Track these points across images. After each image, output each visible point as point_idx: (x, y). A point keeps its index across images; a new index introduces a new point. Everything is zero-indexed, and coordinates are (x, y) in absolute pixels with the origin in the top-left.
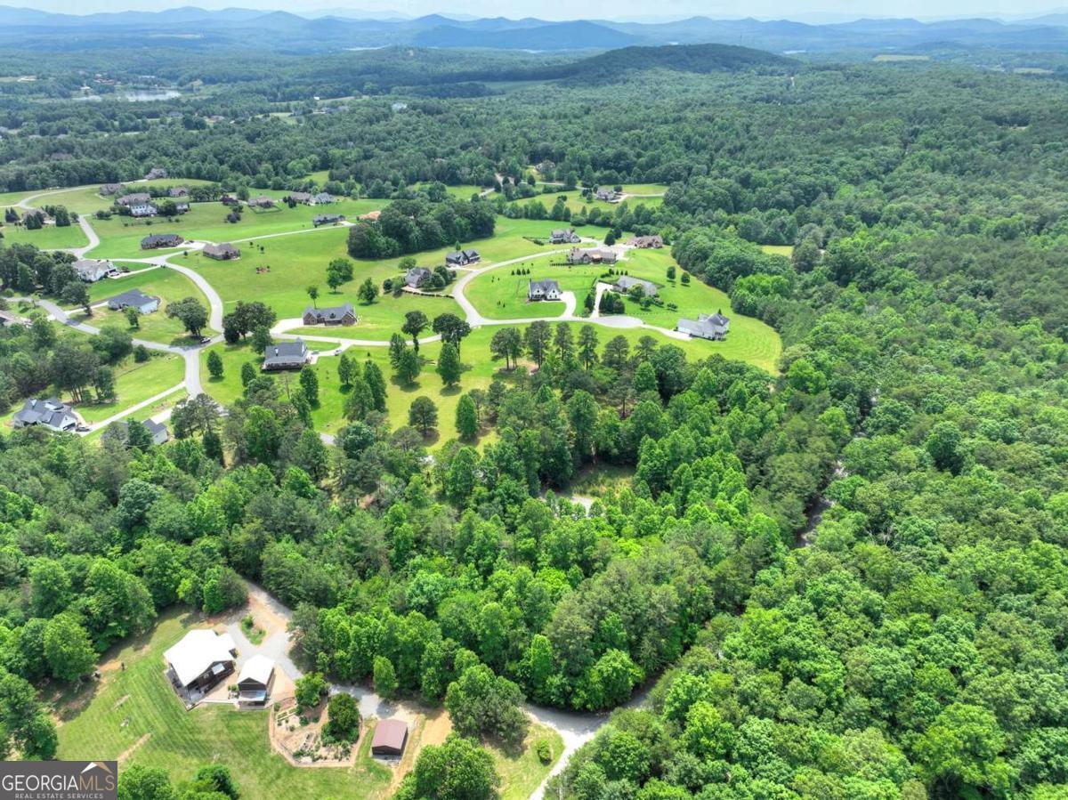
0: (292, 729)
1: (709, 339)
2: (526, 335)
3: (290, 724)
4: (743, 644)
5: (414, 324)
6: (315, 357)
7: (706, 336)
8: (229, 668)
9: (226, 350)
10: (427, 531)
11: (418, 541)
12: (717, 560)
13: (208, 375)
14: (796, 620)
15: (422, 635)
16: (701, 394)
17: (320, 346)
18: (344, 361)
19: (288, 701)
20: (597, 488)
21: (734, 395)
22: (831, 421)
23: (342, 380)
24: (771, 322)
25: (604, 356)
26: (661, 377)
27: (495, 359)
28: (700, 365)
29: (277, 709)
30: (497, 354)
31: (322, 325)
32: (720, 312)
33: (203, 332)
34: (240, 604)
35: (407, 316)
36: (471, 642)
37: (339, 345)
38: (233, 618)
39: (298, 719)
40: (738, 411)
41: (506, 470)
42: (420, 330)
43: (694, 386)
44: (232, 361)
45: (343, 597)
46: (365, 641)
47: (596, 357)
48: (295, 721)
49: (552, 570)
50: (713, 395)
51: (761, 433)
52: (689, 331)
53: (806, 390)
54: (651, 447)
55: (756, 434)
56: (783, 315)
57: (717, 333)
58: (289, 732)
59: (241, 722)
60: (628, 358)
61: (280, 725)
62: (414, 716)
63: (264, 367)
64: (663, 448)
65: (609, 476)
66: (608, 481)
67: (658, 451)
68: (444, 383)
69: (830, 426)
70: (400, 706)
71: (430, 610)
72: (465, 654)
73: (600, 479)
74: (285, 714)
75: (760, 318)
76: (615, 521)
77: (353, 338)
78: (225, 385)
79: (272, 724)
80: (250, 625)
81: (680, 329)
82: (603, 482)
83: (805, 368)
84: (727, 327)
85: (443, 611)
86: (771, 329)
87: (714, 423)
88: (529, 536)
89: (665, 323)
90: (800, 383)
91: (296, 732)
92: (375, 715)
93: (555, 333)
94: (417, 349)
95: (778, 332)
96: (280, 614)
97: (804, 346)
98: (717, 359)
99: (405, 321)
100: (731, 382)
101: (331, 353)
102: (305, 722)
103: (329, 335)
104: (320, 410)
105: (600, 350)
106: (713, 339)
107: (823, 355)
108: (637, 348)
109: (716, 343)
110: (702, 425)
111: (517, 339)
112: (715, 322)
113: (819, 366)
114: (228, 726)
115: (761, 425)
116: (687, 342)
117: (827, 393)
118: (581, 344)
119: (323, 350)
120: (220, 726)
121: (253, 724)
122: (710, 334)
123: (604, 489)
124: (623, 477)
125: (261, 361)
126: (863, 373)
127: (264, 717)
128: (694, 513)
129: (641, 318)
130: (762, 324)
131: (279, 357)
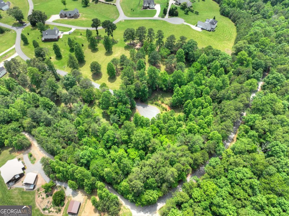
1: (208, 31)
2: (137, 32)
3: (42, 197)
4: (200, 197)
5: (95, 24)
6: (62, 34)
7: (208, 29)
8: (22, 175)
9: (32, 30)
10: (90, 127)
11: (86, 131)
12: (196, 151)
13: (23, 43)
14: (222, 188)
15: (83, 176)
16: (201, 64)
17: (64, 29)
18: (69, 40)
19: (42, 188)
20: (157, 102)
21: (214, 66)
22: (251, 85)
23: (70, 47)
24: (234, 21)
25: (166, 43)
26: (187, 54)
27: (125, 41)
28: (203, 50)
29: (38, 190)
30: (126, 39)
31: (66, 18)
32: (214, 18)
33: (23, 21)
34: (29, 146)
35: (93, 20)
37: (71, 29)
38: (26, 152)
39: (45, 195)
40: (214, 77)
41: (121, 101)
42: (98, 25)
43: (199, 60)
44: (33, 35)
45: (59, 153)
46: (65, 173)
47: (163, 42)
48: (44, 195)
49: (133, 149)
50: (205, 64)
51: (221, 88)
52: (201, 27)
53: (242, 64)
54: (178, 90)
55: (220, 88)
56: (239, 19)
57: (212, 28)
58: (42, 200)
59: (26, 195)
60: (175, 44)
61: (39, 197)
62: (84, 197)
63: (43, 39)
64: (182, 91)
65: (162, 97)
66: (162, 99)
67: (181, 92)
68: (106, 50)
69: (250, 87)
70: (80, 192)
71: (87, 166)
72: (99, 184)
73: (159, 98)
74: (41, 193)
75: (230, 18)
76: (160, 126)
77: (76, 25)
78: (29, 47)
79: (37, 196)
80: (31, 156)
81: (198, 26)
82: (160, 99)
83: (244, 55)
84: (216, 25)
85: (91, 167)
86: (233, 24)
87: (204, 79)
88: (126, 135)
89: (193, 21)
90: (241, 62)
91: (44, 200)
92: (71, 195)
93: (147, 32)
94: (97, 33)
95: (236, 26)
96: (42, 151)
97: (245, 41)
98: (210, 48)
99: (92, 22)
100: (213, 60)
101: (67, 33)
102: (47, 196)
103: (68, 23)
104: (62, 60)
105: (165, 40)
106: (210, 31)
107: (252, 47)
108: (179, 41)
109: (211, 32)
110: (199, 81)
111: (133, 34)
112: (212, 23)
113: (250, 53)
114: (22, 197)
115: (222, 85)
116: (199, 32)
117: (251, 66)
118: (157, 38)
119: (65, 31)
120: (19, 196)
121: (30, 196)
122: (209, 28)
123: (160, 102)
124: (168, 97)
125: (42, 36)
126: (267, 56)
127: (34, 194)
128: (190, 126)
129: (184, 19)
130: (230, 21)
131: (48, 36)
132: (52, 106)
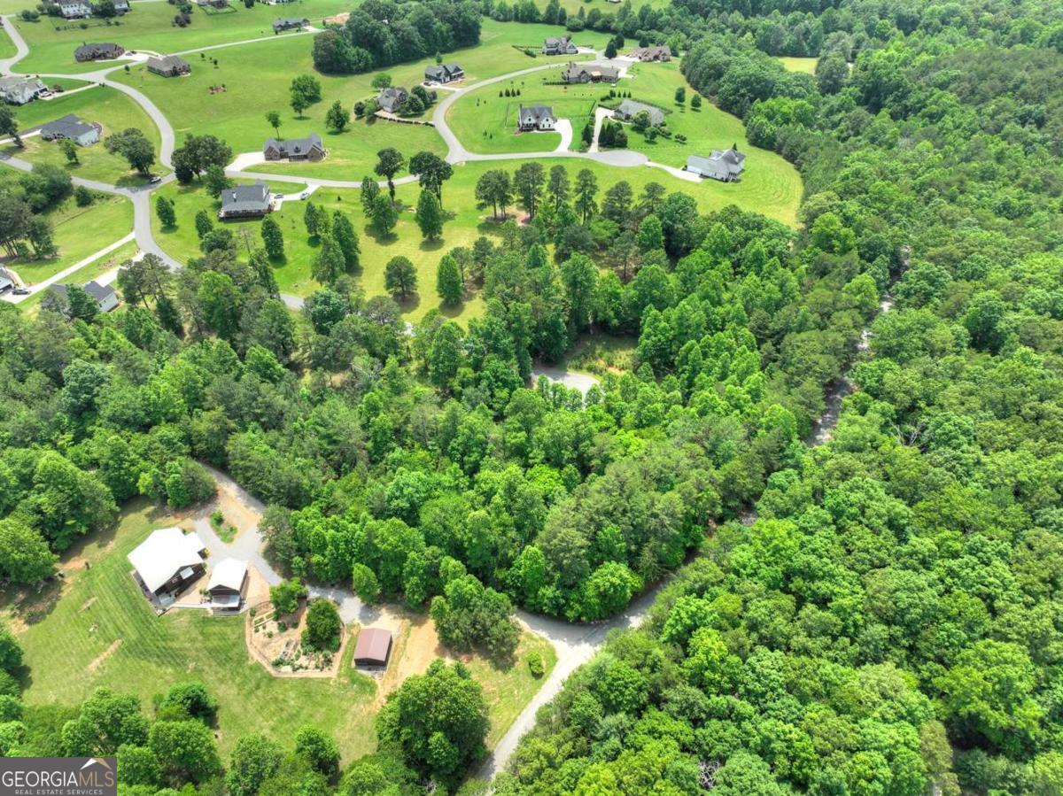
0: (270, 635)
1: (722, 180)
2: (516, 179)
3: (267, 630)
4: (754, 561)
5: (388, 165)
6: (280, 201)
7: (719, 177)
8: (199, 571)
9: (179, 192)
10: (407, 421)
11: (397, 431)
12: (727, 458)
13: (159, 224)
14: (812, 533)
15: (403, 542)
16: (713, 253)
17: (284, 188)
18: (311, 211)
19: (266, 605)
20: (594, 363)
21: (750, 256)
22: (859, 291)
23: (310, 231)
24: (791, 158)
25: (604, 206)
26: (668, 231)
27: (481, 207)
28: (714, 218)
29: (253, 614)
30: (482, 201)
31: (286, 161)
32: (735, 148)
33: (152, 170)
34: (210, 496)
35: (380, 154)
36: (457, 550)
37: (305, 186)
38: (202, 512)
39: (275, 624)
40: (755, 277)
42: (396, 170)
43: (705, 244)
44: (187, 206)
45: (318, 496)
46: (342, 545)
47: (594, 205)
48: (273, 627)
49: (545, 468)
50: (725, 254)
51: (779, 305)
52: (700, 171)
53: (830, 249)
54: (656, 319)
55: (775, 306)
56: (805, 150)
57: (731, 174)
58: (267, 639)
59: (216, 629)
60: (631, 208)
61: (257, 631)
62: (399, 622)
63: (222, 215)
64: (668, 320)
65: (608, 348)
66: (607, 354)
67: (663, 324)
68: (424, 235)
69: (858, 297)
70: (384, 610)
71: (411, 516)
72: (451, 563)
73: (598, 352)
74: (262, 619)
75: (779, 152)
76: (614, 409)
77: (320, 177)
78: (179, 236)
79: (249, 630)
80: (220, 521)
81: (689, 168)
82: (600, 356)
83: (832, 223)
84: (742, 165)
85: (425, 519)
86: (790, 166)
87: (727, 289)
88: (520, 430)
89: (673, 160)
90: (825, 241)
91: (275, 639)
92: (357, 621)
93: (548, 178)
94: (392, 193)
95: (798, 169)
96: (252, 508)
97: (831, 193)
98: (734, 211)
99: (378, 161)
100: (747, 240)
101: (296, 197)
102: (283, 628)
103: (294, 173)
104: (287, 267)
105: (599, 199)
106: (727, 181)
107: (852, 206)
108: (642, 196)
109: (729, 185)
110: (713, 293)
111: (506, 184)
112: (730, 160)
113: (847, 221)
114: (202, 633)
115: (780, 295)
116: (697, 185)
117: (855, 253)
118: (578, 191)
119: (289, 192)
120: (195, 633)
121: (229, 630)
122: (723, 174)
123: (601, 363)
124: (623, 349)
125: (219, 206)
126: (896, 228)
127: (240, 622)
128: (701, 401)
129: (645, 153)
130: (780, 159)
131: (238, 203)
132: (281, 376)
